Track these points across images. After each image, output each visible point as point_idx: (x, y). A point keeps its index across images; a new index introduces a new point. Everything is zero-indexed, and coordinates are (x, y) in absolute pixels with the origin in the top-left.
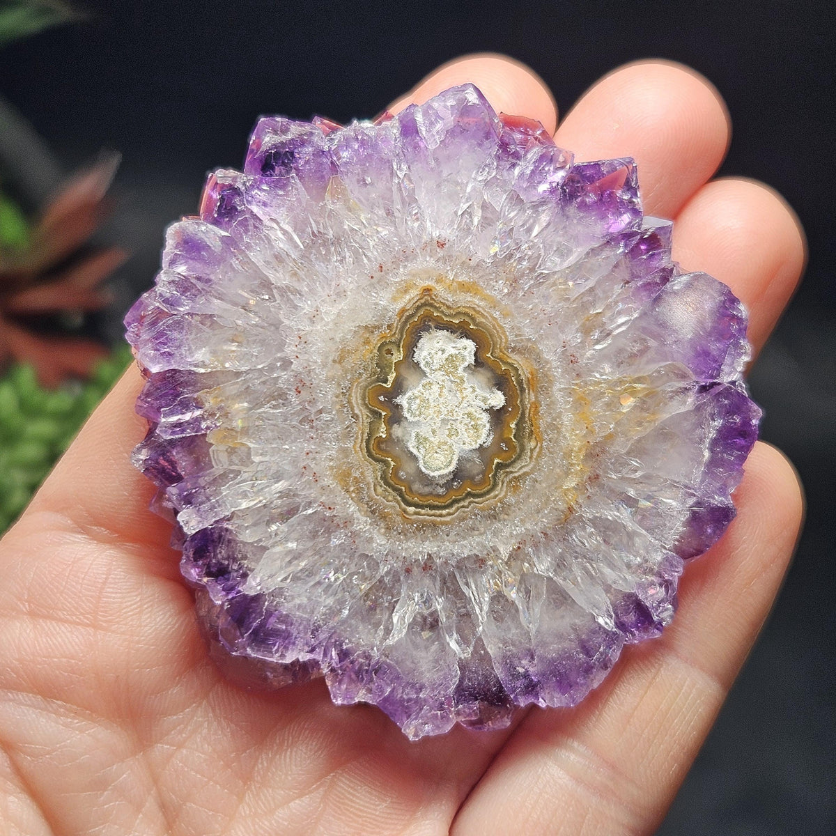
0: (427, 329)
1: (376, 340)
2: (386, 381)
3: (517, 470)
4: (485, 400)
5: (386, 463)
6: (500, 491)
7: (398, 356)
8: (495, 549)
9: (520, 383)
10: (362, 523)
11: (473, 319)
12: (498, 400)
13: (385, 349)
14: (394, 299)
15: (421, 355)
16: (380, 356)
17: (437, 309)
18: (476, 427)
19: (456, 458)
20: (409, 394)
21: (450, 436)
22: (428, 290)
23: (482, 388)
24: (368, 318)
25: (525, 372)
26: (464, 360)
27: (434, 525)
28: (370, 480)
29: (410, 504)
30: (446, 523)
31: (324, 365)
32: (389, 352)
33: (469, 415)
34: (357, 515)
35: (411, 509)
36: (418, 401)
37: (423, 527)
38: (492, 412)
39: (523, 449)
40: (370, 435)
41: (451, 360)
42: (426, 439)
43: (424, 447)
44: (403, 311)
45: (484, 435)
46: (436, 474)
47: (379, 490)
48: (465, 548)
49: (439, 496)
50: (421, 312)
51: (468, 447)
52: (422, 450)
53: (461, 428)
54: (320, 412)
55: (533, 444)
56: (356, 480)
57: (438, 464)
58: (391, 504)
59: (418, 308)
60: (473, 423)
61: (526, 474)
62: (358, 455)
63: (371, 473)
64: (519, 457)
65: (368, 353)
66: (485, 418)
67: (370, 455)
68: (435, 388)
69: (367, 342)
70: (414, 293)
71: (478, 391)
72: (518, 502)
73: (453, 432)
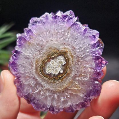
0: (63, 55)
1: (56, 50)
2: (52, 56)
3: (56, 81)
4: (60, 70)
5: (43, 65)
6: (51, 81)
7: (56, 55)
8: (45, 86)
9: (66, 73)
10: (34, 68)
11: (69, 60)
12: (62, 72)
13: (55, 53)
14: (62, 48)
15: (59, 58)
16: (54, 53)
17: (66, 55)
18: (56, 72)
19: (51, 73)
20: (53, 60)
21: (53, 70)
22: (67, 51)
23: (62, 69)
24: (57, 47)
25: (68, 72)
26: (63, 63)
27: (41, 77)
28: (39, 65)
29: (41, 72)
30: (42, 78)
31: (47, 47)
32: (56, 53)
33: (57, 70)
34: (34, 67)
35: (40, 73)
36: (53, 62)
37: (39, 75)
38: (60, 72)
39: (59, 80)
40: (44, 60)
41: (61, 62)
42: (50, 67)
43: (48, 68)
44: (62, 51)
45: (56, 74)
46: (47, 72)
47: (39, 67)
48: (43, 83)
49: (45, 74)
50: (64, 53)
51: (53, 73)
53: (55, 70)
54: (42, 52)
55: (60, 81)
56: (38, 63)
57: (48, 71)
58: (39, 70)
59: (64, 52)
61: (56, 83)
62: (40, 61)
63: (40, 64)
64: (58, 80)
66: (58, 72)
67: (42, 62)
68: (56, 63)
69: (54, 50)
70: (65, 50)
71: (61, 69)
72: (52, 85)
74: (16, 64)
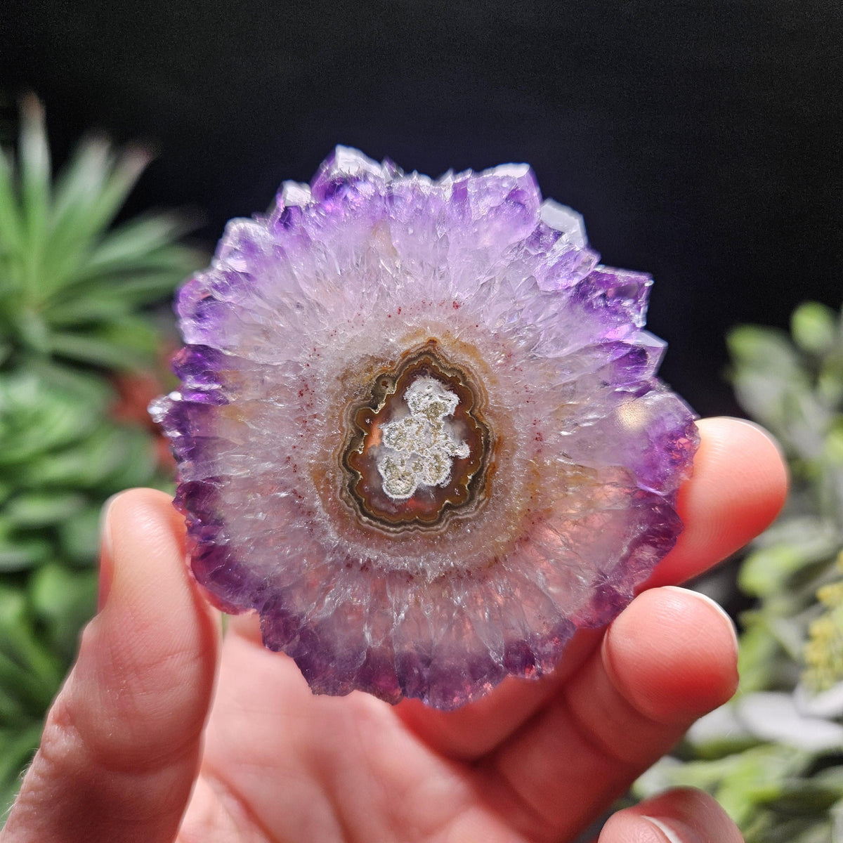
0: (423, 374)
1: (377, 370)
2: (375, 408)
3: (462, 514)
4: (453, 449)
5: (356, 476)
6: (442, 527)
7: (391, 390)
8: (424, 571)
9: (487, 443)
10: (322, 516)
11: (464, 377)
12: (464, 452)
13: (382, 380)
14: (403, 340)
15: (411, 395)
16: (377, 385)
17: (436, 360)
18: (438, 469)
19: (414, 489)
20: (391, 425)
21: (415, 469)
22: (433, 342)
23: (454, 437)
24: (375, 350)
25: (493, 437)
26: (446, 410)
27: (381, 537)
28: (339, 484)
29: (365, 514)
30: (389, 539)
31: (328, 379)
32: (385, 384)
33: (436, 457)
34: (320, 510)
35: (365, 519)
36: (397, 432)
37: (368, 534)
38: (455, 459)
39: (472, 498)
40: (350, 447)
41: (435, 407)
42: (394, 466)
43: (391, 472)
44: (407, 353)
45: (443, 478)
46: (394, 497)
47: (344, 494)
48: (405, 563)
49: (390, 514)
50: (422, 359)
51: (426, 483)
52: (389, 474)
53: (426, 465)
54: (315, 416)
55: (481, 497)
56: (328, 481)
57: (399, 490)
58: (351, 509)
59: (421, 354)
60: (437, 464)
61: (468, 520)
62: (334, 462)
63: (341, 478)
64: (467, 504)
65: (368, 379)
66: (448, 463)
67: (345, 465)
68: (415, 426)
69: (369, 370)
70: (421, 341)
71: (450, 439)
72: (454, 541)
73: (418, 467)
74: (225, 548)
